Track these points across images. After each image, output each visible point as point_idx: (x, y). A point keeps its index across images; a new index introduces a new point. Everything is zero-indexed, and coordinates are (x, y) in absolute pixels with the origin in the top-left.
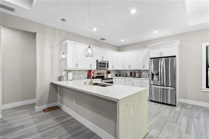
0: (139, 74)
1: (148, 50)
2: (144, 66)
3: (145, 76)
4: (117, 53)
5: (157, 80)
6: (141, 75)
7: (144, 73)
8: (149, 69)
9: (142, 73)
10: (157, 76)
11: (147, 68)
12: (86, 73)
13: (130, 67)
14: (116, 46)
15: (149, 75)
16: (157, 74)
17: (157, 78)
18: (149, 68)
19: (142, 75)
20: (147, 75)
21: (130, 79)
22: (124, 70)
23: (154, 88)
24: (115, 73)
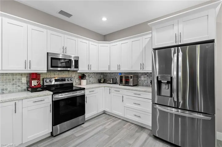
0: (133, 80)
1: (151, 35)
2: (142, 66)
3: (144, 84)
4: (99, 43)
5: (169, 95)
6: (138, 82)
7: (142, 78)
8: (151, 72)
9: (140, 79)
10: (170, 85)
11: (149, 69)
12: (24, 80)
13: (119, 67)
14: (100, 35)
15: (151, 83)
16: (170, 83)
17: (169, 90)
18: (151, 69)
19: (140, 82)
20: (148, 82)
21: (118, 90)
22: (113, 73)
23: (160, 110)
24: (98, 77)
